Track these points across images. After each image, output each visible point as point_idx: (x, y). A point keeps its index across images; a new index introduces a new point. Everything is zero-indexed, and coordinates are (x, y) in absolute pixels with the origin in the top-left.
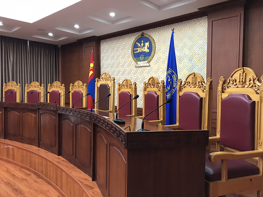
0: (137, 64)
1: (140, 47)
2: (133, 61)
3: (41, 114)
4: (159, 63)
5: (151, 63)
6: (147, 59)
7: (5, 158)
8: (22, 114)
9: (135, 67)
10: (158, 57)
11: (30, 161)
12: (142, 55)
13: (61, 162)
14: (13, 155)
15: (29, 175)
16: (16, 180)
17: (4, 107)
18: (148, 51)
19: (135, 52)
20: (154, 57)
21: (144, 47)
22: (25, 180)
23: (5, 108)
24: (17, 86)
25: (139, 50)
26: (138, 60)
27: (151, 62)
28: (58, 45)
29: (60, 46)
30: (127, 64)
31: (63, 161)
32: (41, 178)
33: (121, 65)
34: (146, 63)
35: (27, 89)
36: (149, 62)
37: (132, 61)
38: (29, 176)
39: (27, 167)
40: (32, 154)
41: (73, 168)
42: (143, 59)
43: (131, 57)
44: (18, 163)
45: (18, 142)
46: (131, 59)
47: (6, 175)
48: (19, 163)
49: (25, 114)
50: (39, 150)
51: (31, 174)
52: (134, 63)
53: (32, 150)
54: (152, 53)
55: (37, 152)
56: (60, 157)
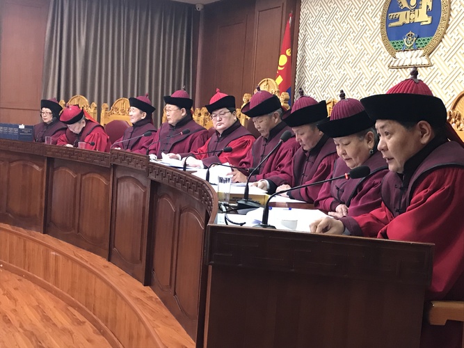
0: (394, 59)
1: (405, 9)
2: (384, 49)
3: (118, 179)
4: (457, 58)
5: (435, 57)
6: (424, 45)
7: (39, 278)
8: (82, 175)
9: (388, 68)
10: (457, 39)
11: (87, 289)
12: (410, 33)
13: (145, 300)
14: (56, 272)
15: (80, 323)
16: (50, 330)
17: (48, 158)
18: (429, 22)
19: (393, 24)
20: (443, 40)
21: (416, 10)
22: (69, 332)
23: (51, 161)
24: (89, 109)
25: (403, 18)
26: (397, 47)
27: (436, 54)
28: (195, 5)
29: (199, 8)
30: (366, 58)
31: (150, 298)
32: (104, 334)
33: (350, 60)
34: (420, 55)
35: (105, 117)
36: (429, 55)
37: (382, 49)
38: (80, 325)
39: (79, 303)
40: (90, 274)
41: (167, 317)
42: (413, 43)
43: (379, 39)
44: (64, 293)
45: (69, 244)
46: (379, 42)
47: (32, 316)
48: (66, 294)
49: (88, 175)
50: (107, 267)
51: (84, 323)
52: (386, 54)
53: (93, 266)
54: (440, 28)
55: (100, 271)
56: (148, 289)
